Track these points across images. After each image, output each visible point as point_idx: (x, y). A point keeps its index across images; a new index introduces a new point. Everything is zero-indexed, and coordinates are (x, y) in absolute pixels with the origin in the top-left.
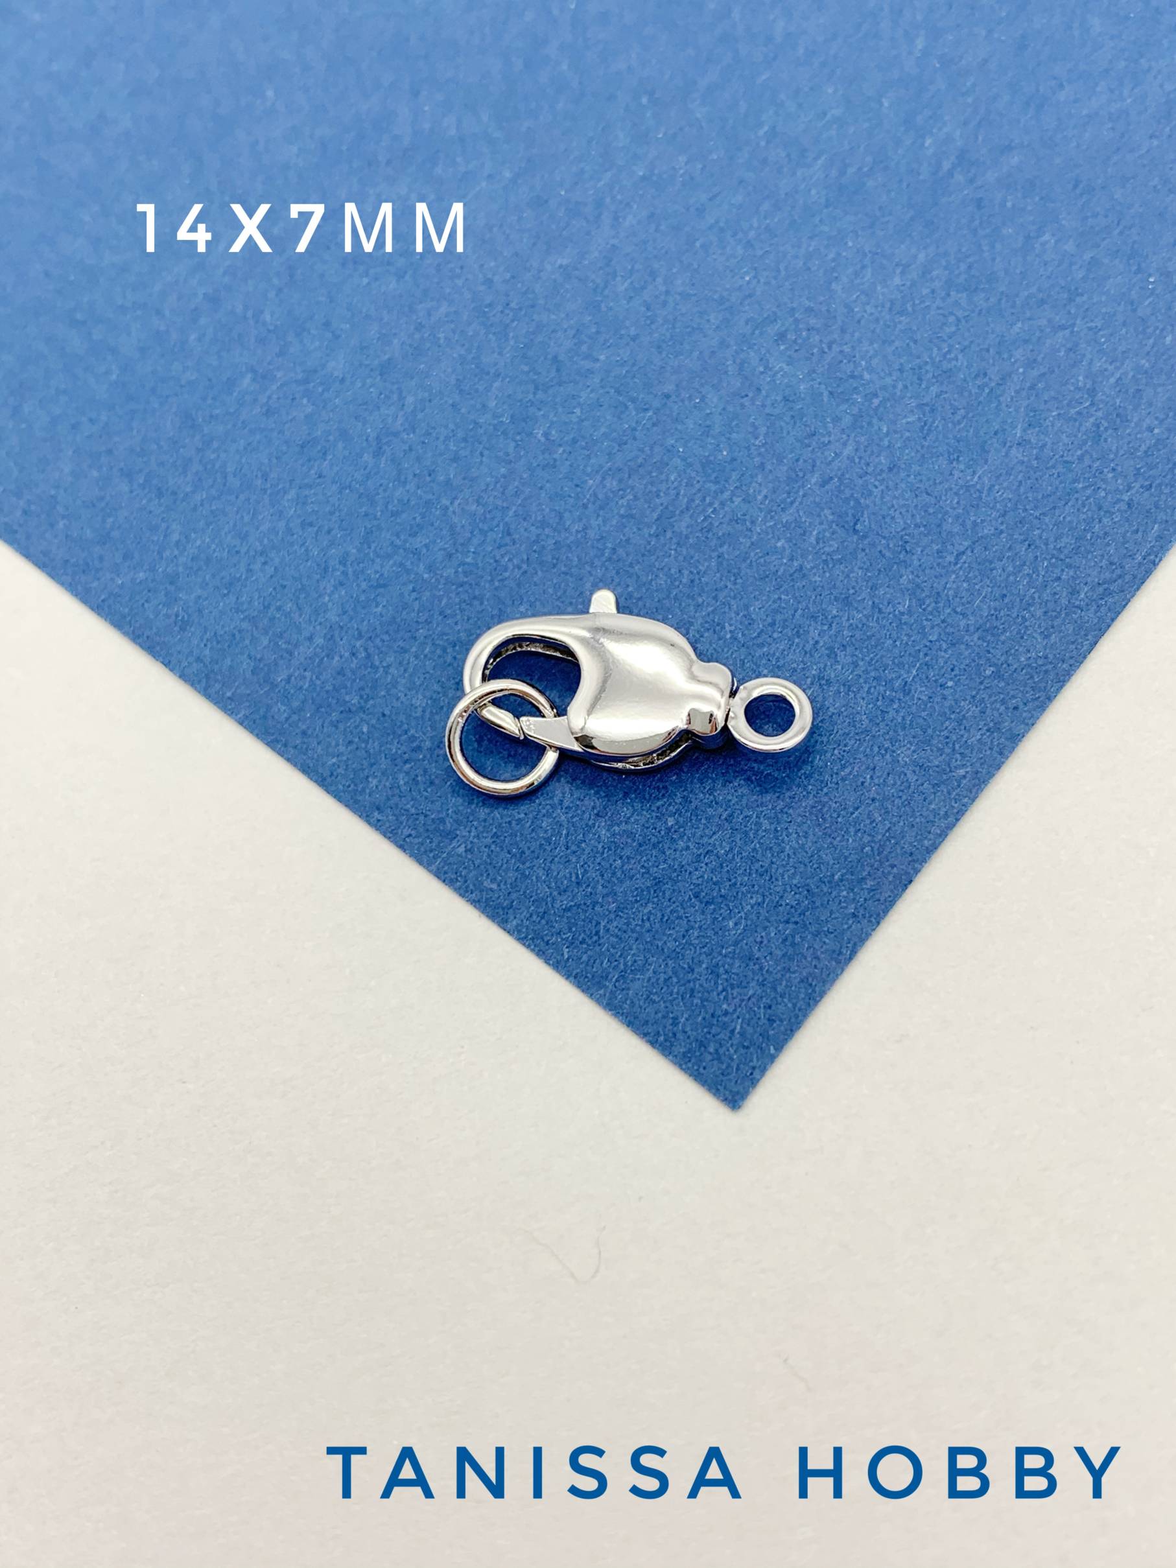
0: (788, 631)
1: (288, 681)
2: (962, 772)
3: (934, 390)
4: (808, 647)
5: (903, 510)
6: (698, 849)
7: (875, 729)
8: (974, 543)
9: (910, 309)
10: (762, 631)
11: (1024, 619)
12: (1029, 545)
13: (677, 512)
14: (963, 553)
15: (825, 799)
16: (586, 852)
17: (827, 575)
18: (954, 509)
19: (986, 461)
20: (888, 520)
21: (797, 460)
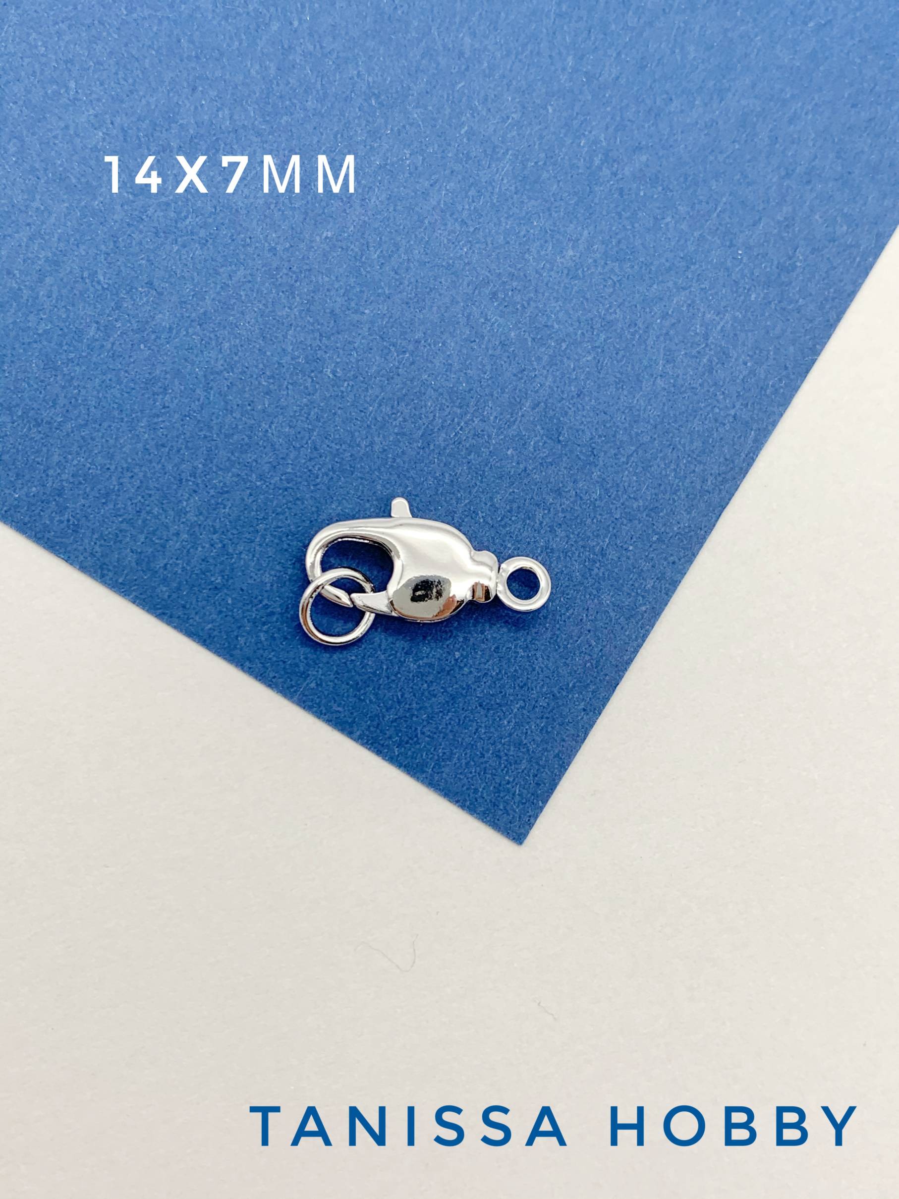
0: (522, 516)
1: (165, 567)
2: (644, 608)
3: (603, 336)
4: (537, 525)
5: (590, 425)
6: (478, 672)
7: (586, 582)
8: (638, 448)
9: (581, 275)
10: (504, 515)
11: (674, 501)
12: (673, 449)
13: (436, 430)
14: (632, 455)
15: (558, 633)
16: (402, 680)
17: (544, 473)
18: (623, 423)
19: (641, 388)
20: (580, 433)
21: (515, 390)
